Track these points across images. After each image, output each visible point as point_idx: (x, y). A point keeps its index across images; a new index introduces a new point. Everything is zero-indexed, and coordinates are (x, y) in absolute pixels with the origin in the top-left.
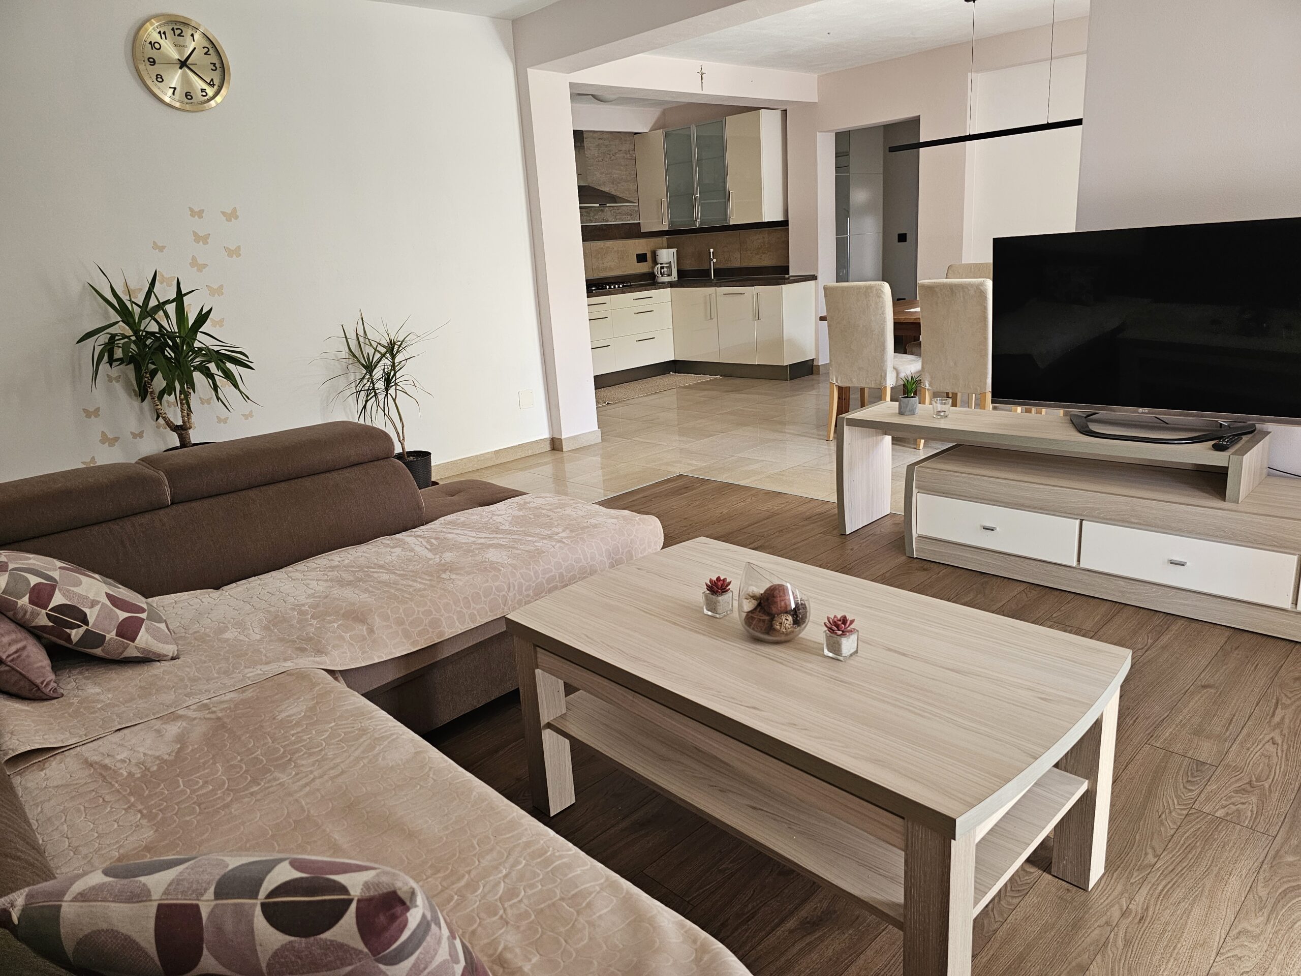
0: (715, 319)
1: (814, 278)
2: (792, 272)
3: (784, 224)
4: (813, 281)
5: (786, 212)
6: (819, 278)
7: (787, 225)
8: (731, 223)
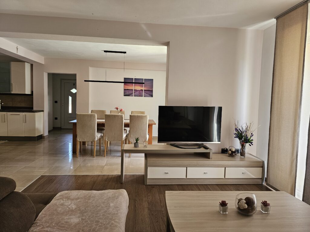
0: (6, 122)
1: (43, 111)
2: (35, 109)
3: (32, 94)
4: (42, 112)
5: (32, 92)
6: (45, 111)
7: (33, 95)
8: (12, 93)
